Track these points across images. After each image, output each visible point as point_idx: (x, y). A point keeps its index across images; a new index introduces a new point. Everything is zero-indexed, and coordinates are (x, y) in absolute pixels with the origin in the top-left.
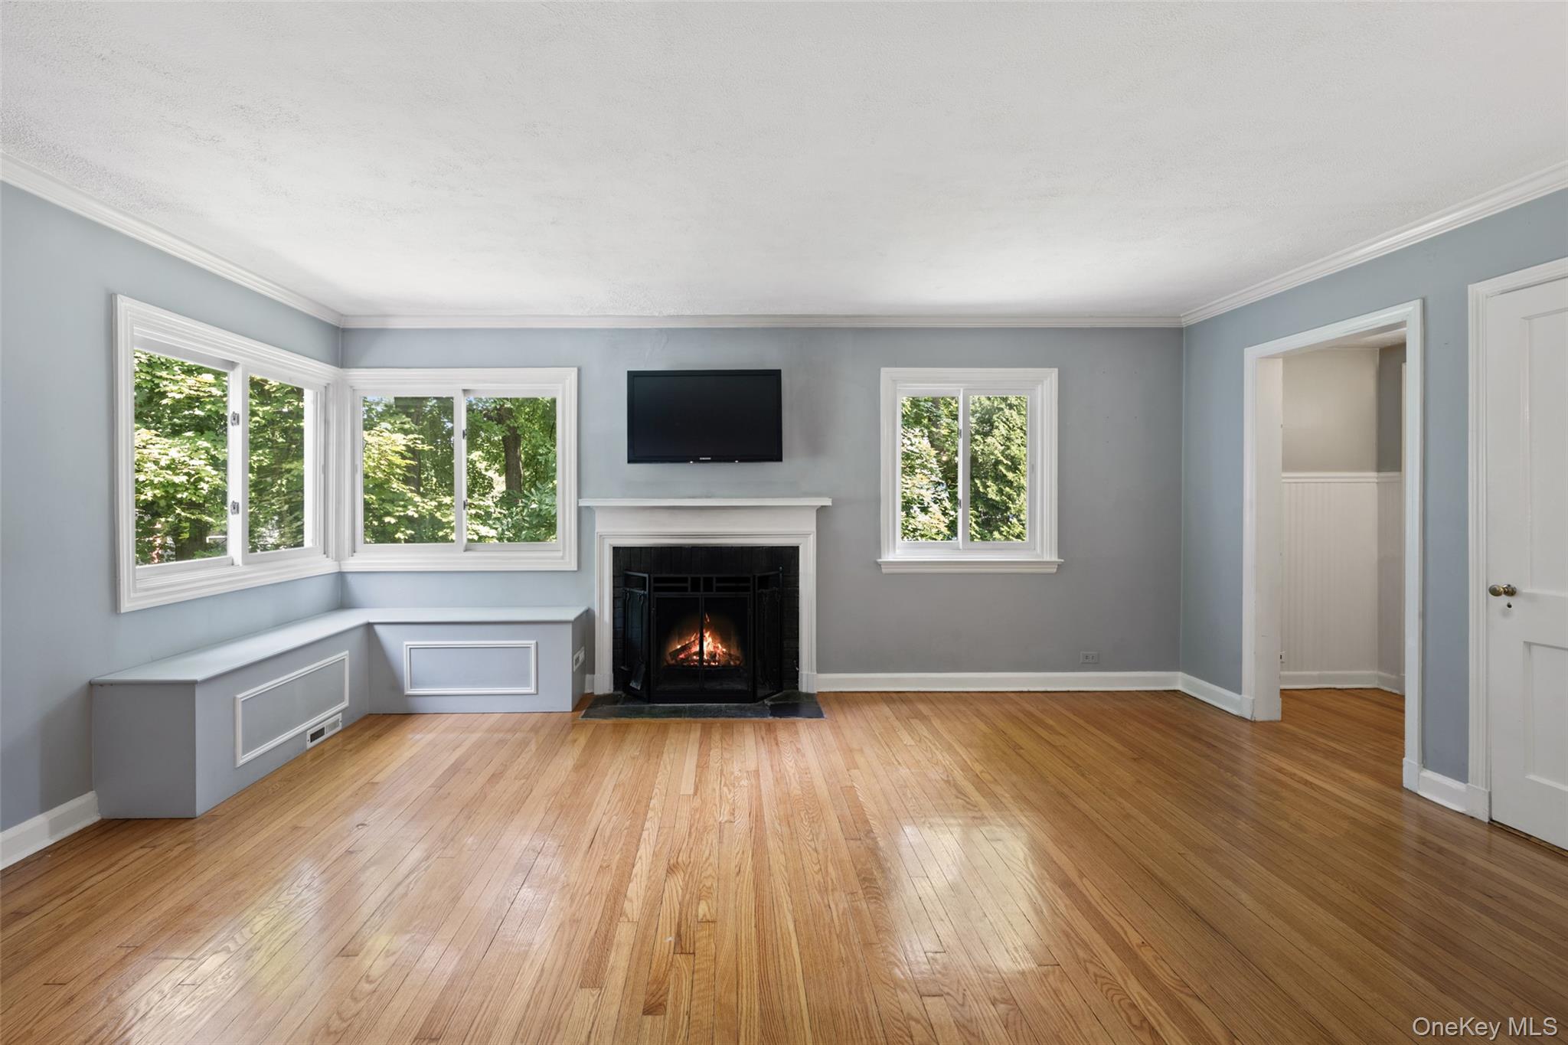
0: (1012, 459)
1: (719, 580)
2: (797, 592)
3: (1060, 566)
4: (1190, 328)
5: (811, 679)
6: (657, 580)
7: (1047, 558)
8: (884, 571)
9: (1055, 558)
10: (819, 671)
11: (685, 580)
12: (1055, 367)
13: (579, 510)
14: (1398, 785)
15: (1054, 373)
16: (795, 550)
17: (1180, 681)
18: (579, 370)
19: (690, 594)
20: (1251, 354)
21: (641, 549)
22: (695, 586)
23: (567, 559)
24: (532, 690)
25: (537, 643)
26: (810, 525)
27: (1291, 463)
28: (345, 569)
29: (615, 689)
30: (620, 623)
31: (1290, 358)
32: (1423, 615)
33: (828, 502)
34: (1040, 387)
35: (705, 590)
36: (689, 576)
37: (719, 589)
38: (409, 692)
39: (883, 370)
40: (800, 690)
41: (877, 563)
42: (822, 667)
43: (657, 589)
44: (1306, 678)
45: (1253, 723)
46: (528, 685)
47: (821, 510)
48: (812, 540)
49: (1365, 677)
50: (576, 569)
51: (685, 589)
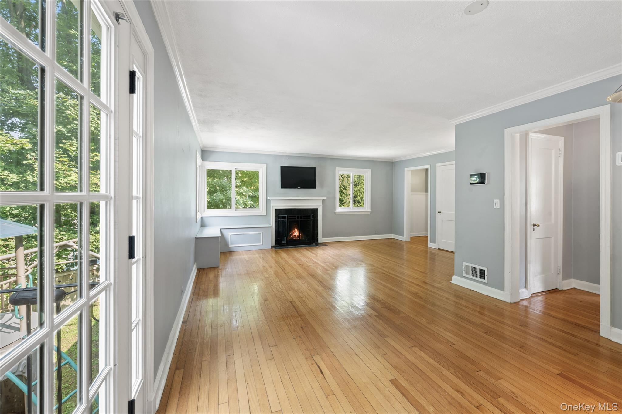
0: (344, 186)
1: (303, 216)
2: (318, 219)
3: (371, 212)
4: (395, 162)
5: (321, 239)
6: (289, 217)
7: (368, 211)
8: (336, 214)
9: (370, 211)
10: (323, 238)
11: (296, 216)
12: (370, 169)
13: (267, 199)
14: (427, 247)
15: (370, 170)
16: (317, 209)
17: (393, 236)
18: (267, 165)
19: (297, 220)
20: (406, 169)
21: (282, 209)
22: (298, 218)
23: (263, 212)
24: (262, 244)
25: (263, 233)
26: (321, 204)
27: (412, 191)
28: (203, 216)
29: (275, 244)
30: (277, 228)
31: (412, 171)
32: (430, 217)
33: (325, 198)
34: (367, 173)
35: (300, 219)
36: (297, 215)
37: (303, 218)
38: (230, 246)
39: (336, 168)
40: (318, 242)
41: (334, 212)
42: (323, 237)
43: (289, 219)
44: (415, 234)
45: (406, 241)
46: (260, 242)
47: (323, 200)
48: (321, 207)
49: (423, 234)
50: (265, 215)
51: (296, 219)
